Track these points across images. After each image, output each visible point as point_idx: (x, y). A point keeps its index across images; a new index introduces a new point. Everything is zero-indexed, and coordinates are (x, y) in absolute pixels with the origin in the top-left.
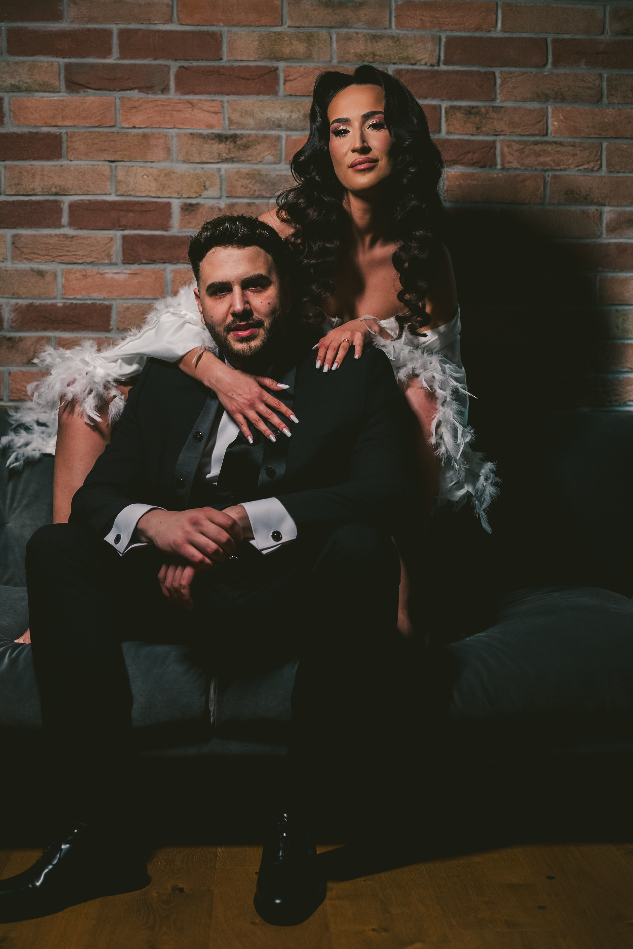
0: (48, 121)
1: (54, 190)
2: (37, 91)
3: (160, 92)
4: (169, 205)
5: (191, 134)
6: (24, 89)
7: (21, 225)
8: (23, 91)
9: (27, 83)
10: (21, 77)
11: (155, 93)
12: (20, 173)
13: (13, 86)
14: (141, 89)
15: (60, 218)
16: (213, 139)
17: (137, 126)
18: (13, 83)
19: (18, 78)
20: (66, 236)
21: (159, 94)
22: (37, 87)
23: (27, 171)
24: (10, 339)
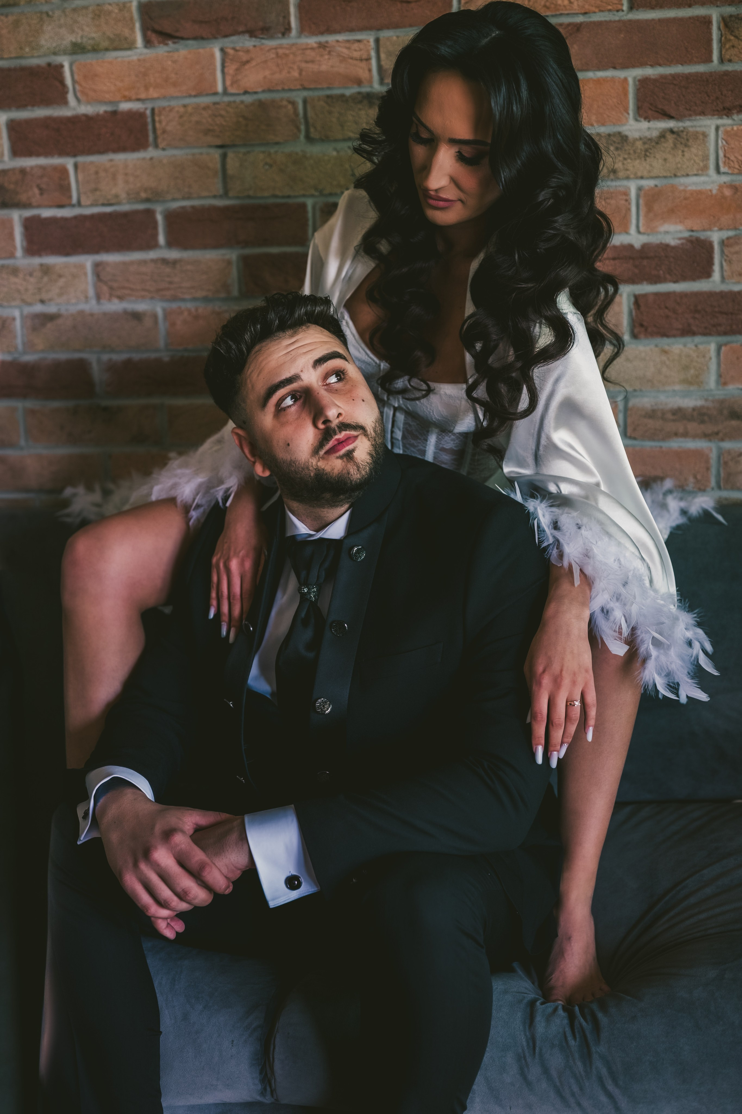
0: (127, 93)
1: (143, 195)
2: (107, 49)
3: (280, 35)
4: (304, 206)
5: (328, 97)
6: (90, 48)
7: (107, 249)
8: (89, 51)
9: (93, 39)
10: (83, 30)
11: (272, 37)
12: (97, 173)
13: (75, 45)
14: (252, 33)
15: (155, 236)
16: (361, 102)
17: (249, 90)
18: (74, 40)
19: (80, 33)
20: (165, 261)
21: (278, 38)
22: (105, 44)
23: (106, 170)
24: (106, 409)
